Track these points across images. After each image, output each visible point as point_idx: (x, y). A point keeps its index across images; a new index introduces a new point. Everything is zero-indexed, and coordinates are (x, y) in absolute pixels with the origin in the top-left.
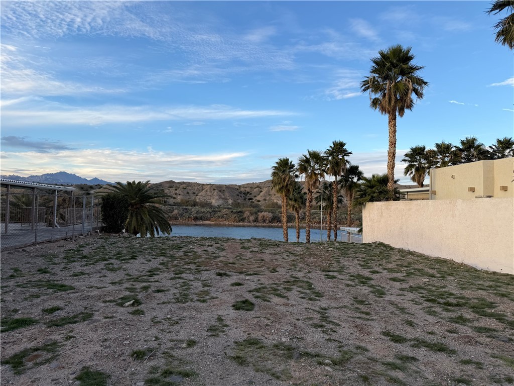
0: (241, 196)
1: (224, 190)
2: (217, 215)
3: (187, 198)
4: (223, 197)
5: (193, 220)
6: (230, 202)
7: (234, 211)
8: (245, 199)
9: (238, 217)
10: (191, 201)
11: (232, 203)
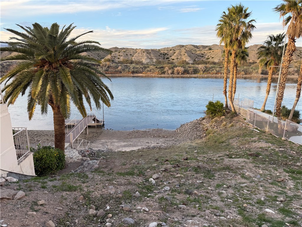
0: (161, 56)
1: (150, 53)
2: (146, 70)
3: (126, 59)
4: (150, 57)
5: (132, 73)
6: (155, 60)
7: (158, 67)
8: (164, 59)
9: (161, 71)
10: (129, 60)
11: (156, 62)
